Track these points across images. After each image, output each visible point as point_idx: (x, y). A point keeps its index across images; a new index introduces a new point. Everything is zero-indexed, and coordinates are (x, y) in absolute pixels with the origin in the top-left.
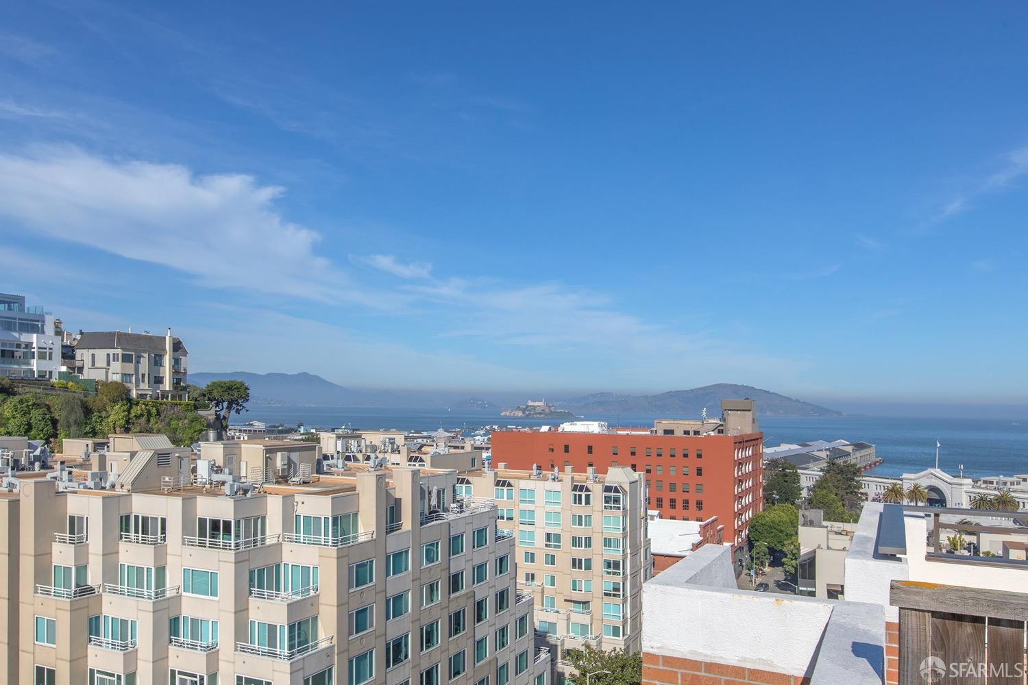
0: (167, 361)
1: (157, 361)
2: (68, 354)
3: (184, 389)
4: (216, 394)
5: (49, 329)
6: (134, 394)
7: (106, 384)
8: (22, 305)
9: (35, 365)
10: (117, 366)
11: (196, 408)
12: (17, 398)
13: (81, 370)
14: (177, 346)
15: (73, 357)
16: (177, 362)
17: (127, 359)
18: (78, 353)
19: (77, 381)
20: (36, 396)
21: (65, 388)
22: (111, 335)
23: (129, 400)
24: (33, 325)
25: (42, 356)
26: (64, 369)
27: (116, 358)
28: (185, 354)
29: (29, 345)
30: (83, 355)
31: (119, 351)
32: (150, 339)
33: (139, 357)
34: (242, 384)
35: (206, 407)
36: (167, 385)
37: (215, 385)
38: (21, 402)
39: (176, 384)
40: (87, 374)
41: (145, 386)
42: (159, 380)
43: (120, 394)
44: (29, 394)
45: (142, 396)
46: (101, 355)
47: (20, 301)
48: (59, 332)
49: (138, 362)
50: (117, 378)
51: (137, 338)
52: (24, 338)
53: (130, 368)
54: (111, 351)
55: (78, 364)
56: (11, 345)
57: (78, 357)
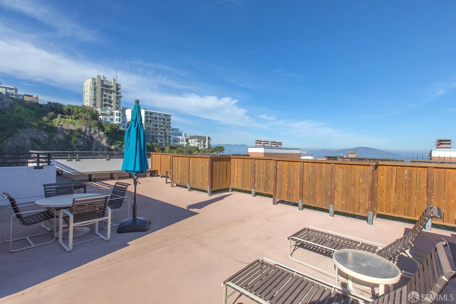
0: (207, 142)
1: (205, 142)
2: (187, 140)
3: (210, 148)
4: (217, 149)
5: (183, 135)
6: (200, 149)
7: (194, 147)
8: (178, 130)
9: (181, 143)
10: (196, 143)
11: (213, 152)
12: (177, 150)
13: (189, 144)
14: (209, 138)
15: (188, 141)
16: (209, 142)
17: (198, 141)
18: (189, 140)
19: (189, 146)
20: (181, 149)
21: (186, 148)
22: (196, 136)
23: (199, 150)
24: (180, 135)
25: (182, 141)
26: (186, 144)
27: (196, 141)
28: (211, 140)
29: (179, 139)
30: (190, 141)
31: (197, 140)
32: (203, 137)
33: (201, 141)
34: (223, 147)
35: (215, 152)
36: (207, 147)
37: (217, 147)
38: (178, 150)
39: (209, 147)
40: (191, 145)
41: (202, 147)
42: (205, 146)
43: (197, 149)
44: (179, 149)
45: (202, 149)
46: (193, 140)
47: (178, 129)
48: (185, 136)
49: (201, 142)
50: (196, 145)
51: (201, 137)
52: (179, 137)
53: (199, 143)
54: (195, 140)
55: (189, 143)
56: (176, 139)
57: (189, 141)
